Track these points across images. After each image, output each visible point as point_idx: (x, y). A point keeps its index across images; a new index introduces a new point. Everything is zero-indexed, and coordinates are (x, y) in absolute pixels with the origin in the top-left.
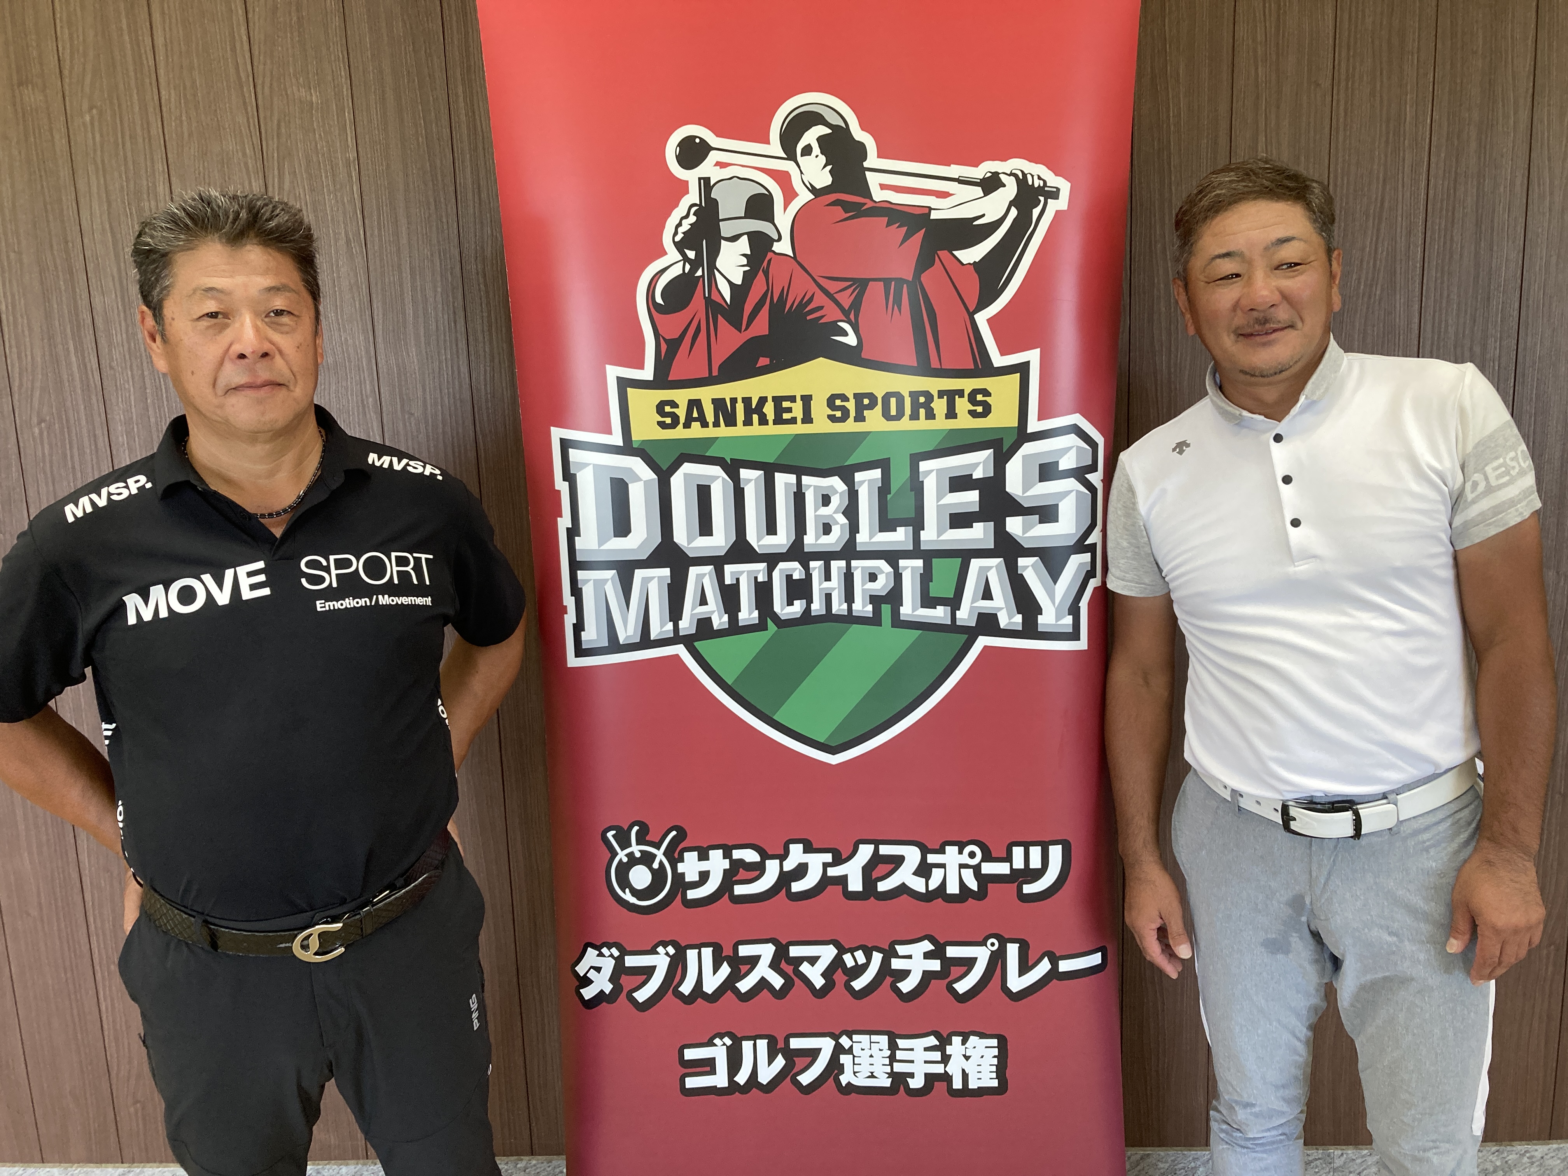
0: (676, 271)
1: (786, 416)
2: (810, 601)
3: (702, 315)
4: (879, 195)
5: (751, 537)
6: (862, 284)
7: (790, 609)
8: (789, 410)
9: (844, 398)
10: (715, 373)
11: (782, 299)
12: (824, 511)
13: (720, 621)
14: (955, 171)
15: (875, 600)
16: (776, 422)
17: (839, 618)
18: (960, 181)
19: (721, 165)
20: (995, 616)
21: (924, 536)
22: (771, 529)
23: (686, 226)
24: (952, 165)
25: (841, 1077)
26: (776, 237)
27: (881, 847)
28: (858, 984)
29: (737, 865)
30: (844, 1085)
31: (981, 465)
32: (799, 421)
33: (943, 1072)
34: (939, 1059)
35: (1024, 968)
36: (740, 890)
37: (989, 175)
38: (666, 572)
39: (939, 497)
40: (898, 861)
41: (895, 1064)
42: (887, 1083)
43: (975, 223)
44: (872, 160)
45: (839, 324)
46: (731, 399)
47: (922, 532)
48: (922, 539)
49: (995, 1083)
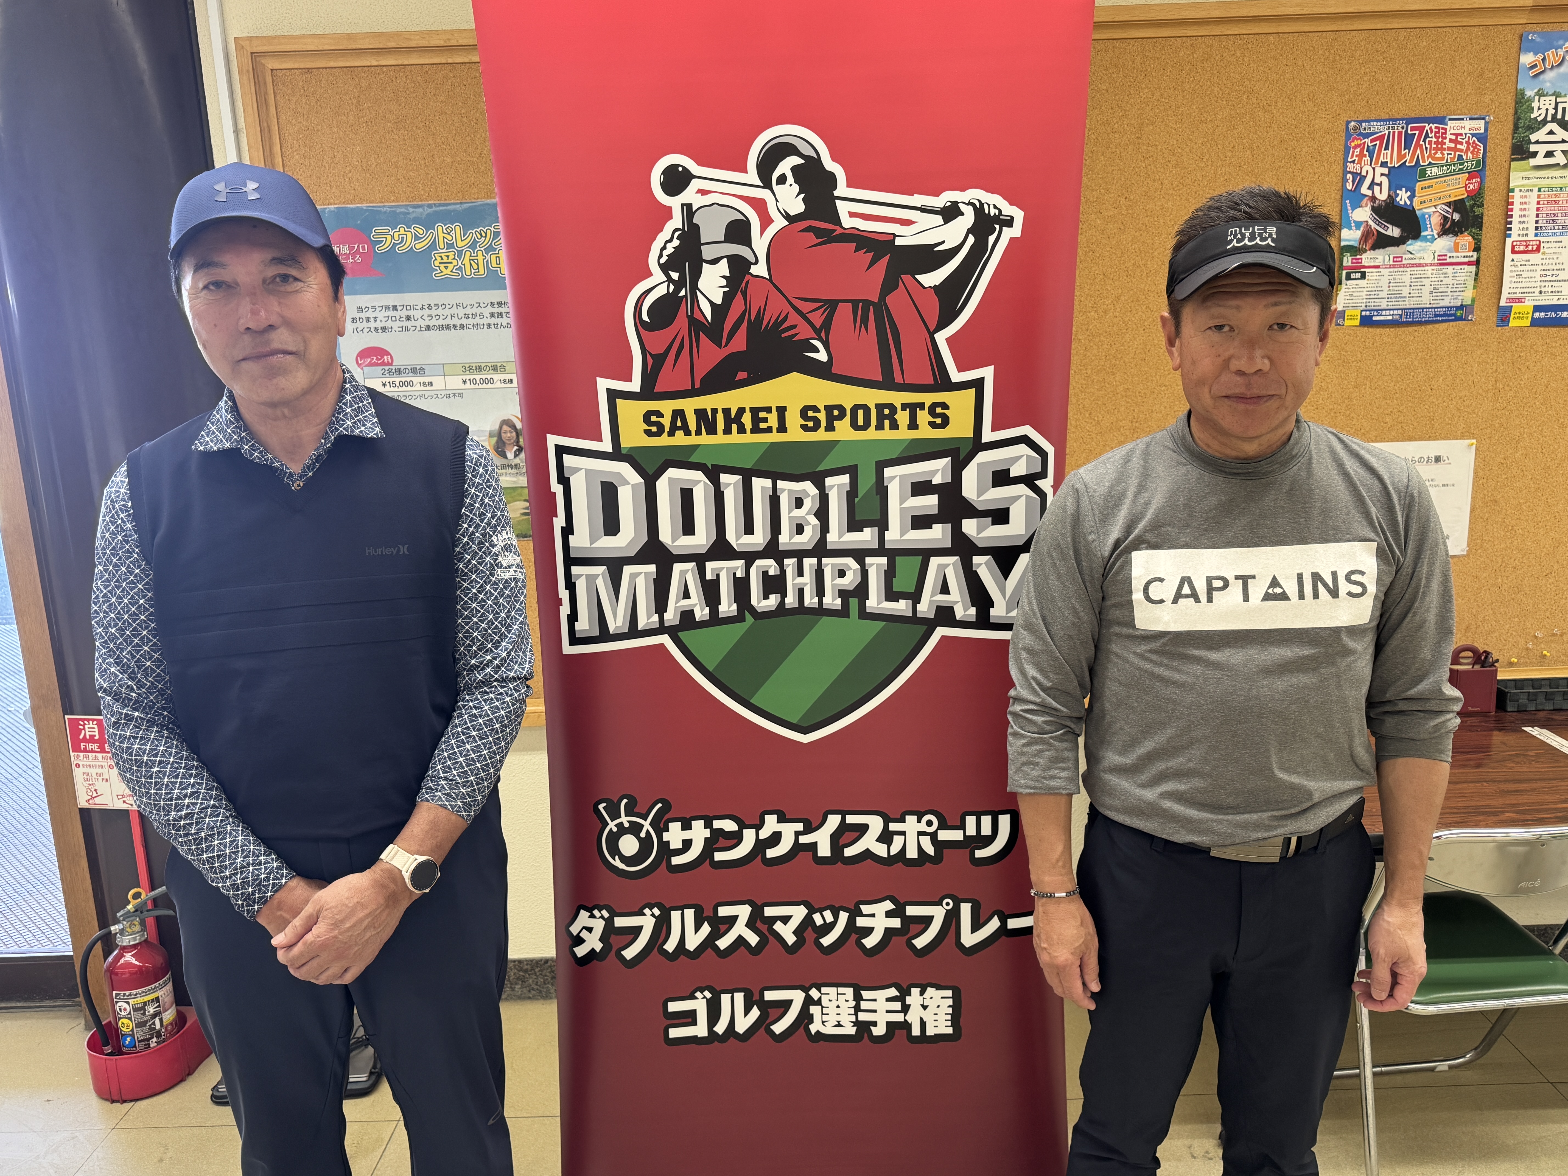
0: (661, 291)
1: (763, 425)
2: (784, 595)
3: (685, 332)
4: (847, 222)
5: (731, 536)
6: (832, 305)
7: (765, 603)
8: (765, 420)
9: (816, 409)
10: (697, 385)
11: (759, 318)
12: (797, 513)
13: (701, 613)
14: (918, 200)
15: (844, 594)
16: (752, 431)
17: (811, 611)
18: (923, 210)
19: (703, 192)
20: (951, 609)
21: (888, 535)
22: (749, 529)
23: (670, 249)
24: (915, 195)
25: (810, 1026)
26: (753, 261)
27: (848, 817)
28: (826, 941)
29: (718, 834)
30: (813, 1033)
31: (940, 472)
32: (774, 430)
33: (903, 1020)
34: (900, 1009)
35: (976, 926)
36: (719, 856)
37: (949, 204)
38: (652, 568)
39: (902, 501)
40: (863, 829)
41: (859, 1014)
42: (851, 1030)
43: (936, 249)
44: (842, 189)
45: (811, 341)
46: (712, 409)
47: (886, 532)
48: (886, 538)
49: (950, 1031)
